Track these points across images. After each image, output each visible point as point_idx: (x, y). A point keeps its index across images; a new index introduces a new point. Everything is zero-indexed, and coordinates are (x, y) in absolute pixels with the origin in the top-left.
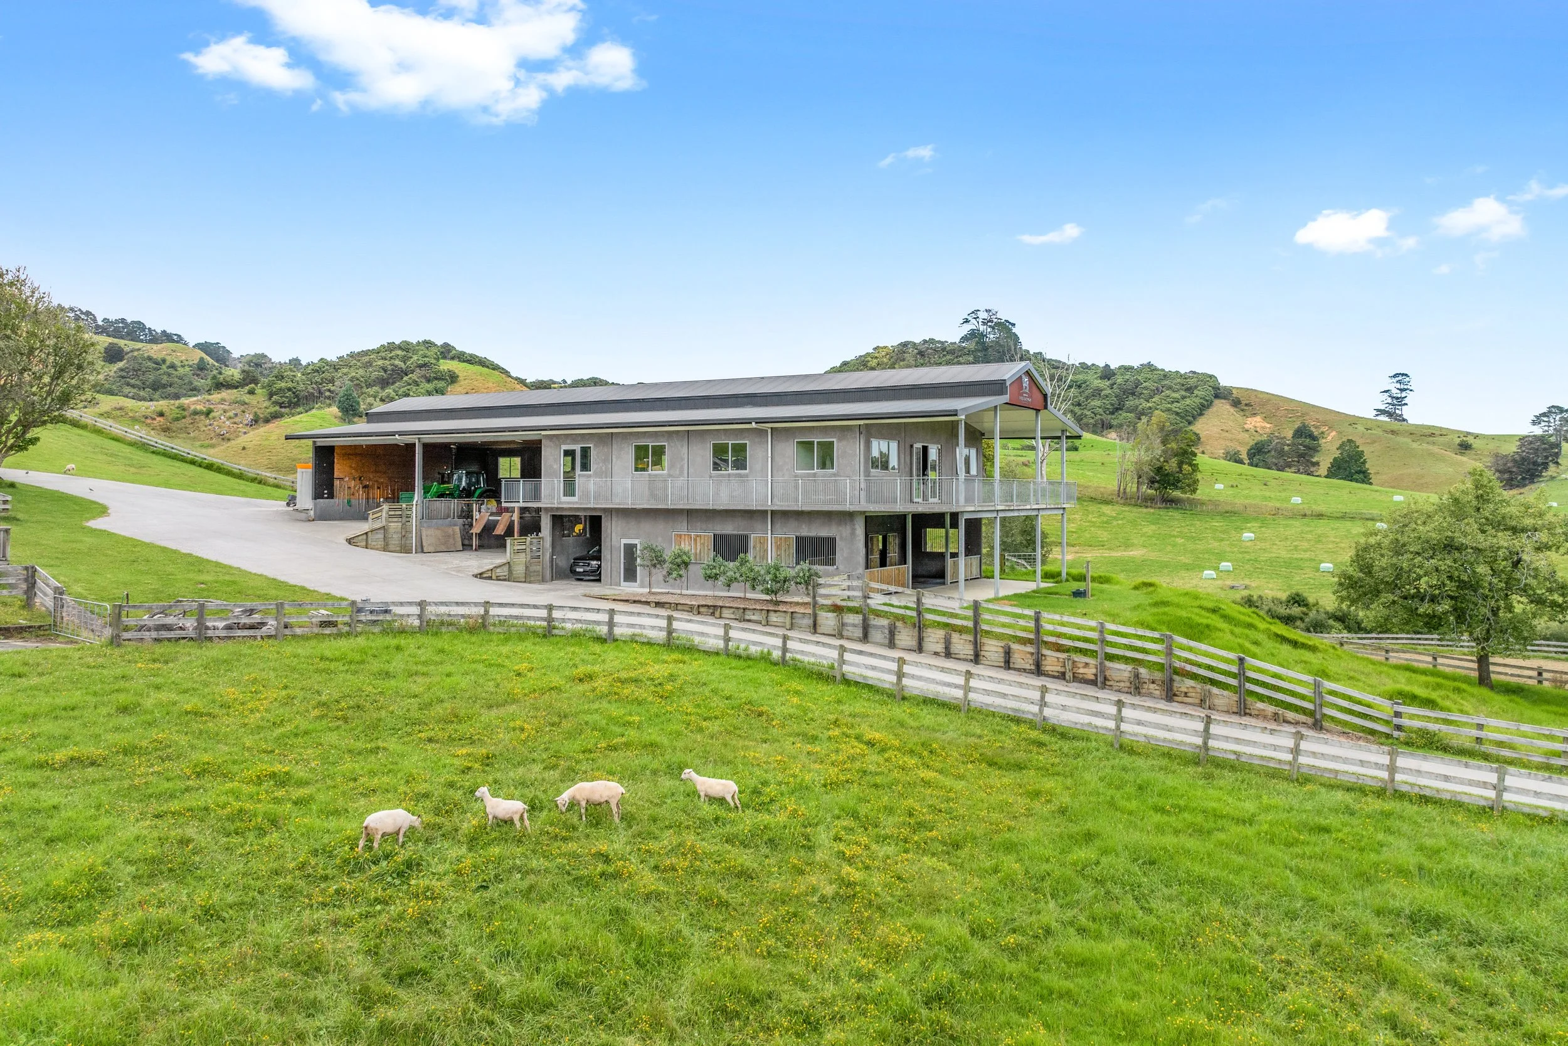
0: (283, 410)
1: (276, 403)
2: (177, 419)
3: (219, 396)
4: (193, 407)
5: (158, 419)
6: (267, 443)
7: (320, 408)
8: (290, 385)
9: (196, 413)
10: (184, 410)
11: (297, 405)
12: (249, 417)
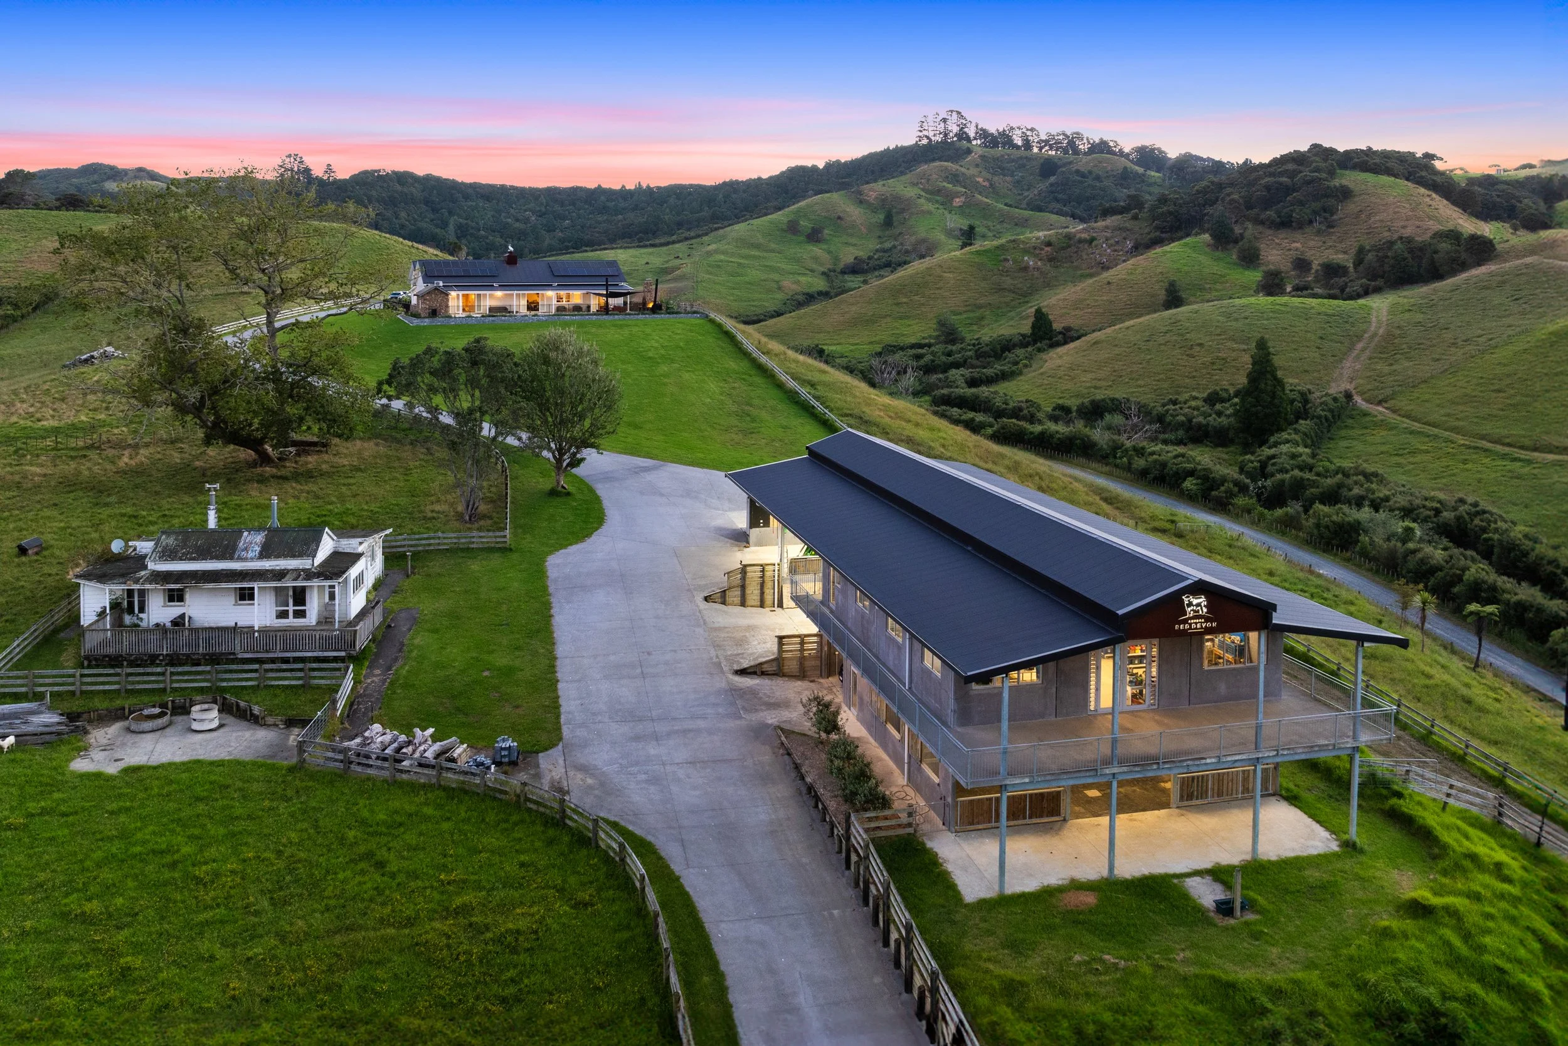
0: (1163, 235)
1: (1157, 228)
2: (1063, 248)
3: (1104, 223)
4: (1078, 236)
5: (1047, 249)
6: (1131, 277)
7: (1197, 234)
8: (1172, 208)
9: (1080, 241)
10: (1070, 239)
11: (1179, 228)
12: (1129, 244)
